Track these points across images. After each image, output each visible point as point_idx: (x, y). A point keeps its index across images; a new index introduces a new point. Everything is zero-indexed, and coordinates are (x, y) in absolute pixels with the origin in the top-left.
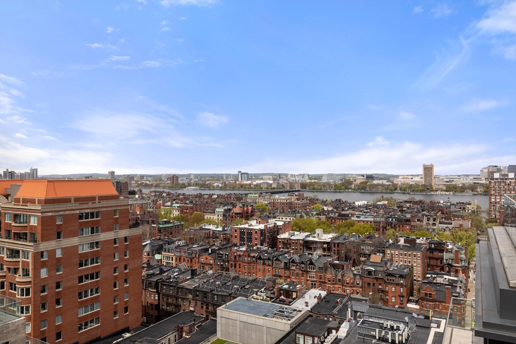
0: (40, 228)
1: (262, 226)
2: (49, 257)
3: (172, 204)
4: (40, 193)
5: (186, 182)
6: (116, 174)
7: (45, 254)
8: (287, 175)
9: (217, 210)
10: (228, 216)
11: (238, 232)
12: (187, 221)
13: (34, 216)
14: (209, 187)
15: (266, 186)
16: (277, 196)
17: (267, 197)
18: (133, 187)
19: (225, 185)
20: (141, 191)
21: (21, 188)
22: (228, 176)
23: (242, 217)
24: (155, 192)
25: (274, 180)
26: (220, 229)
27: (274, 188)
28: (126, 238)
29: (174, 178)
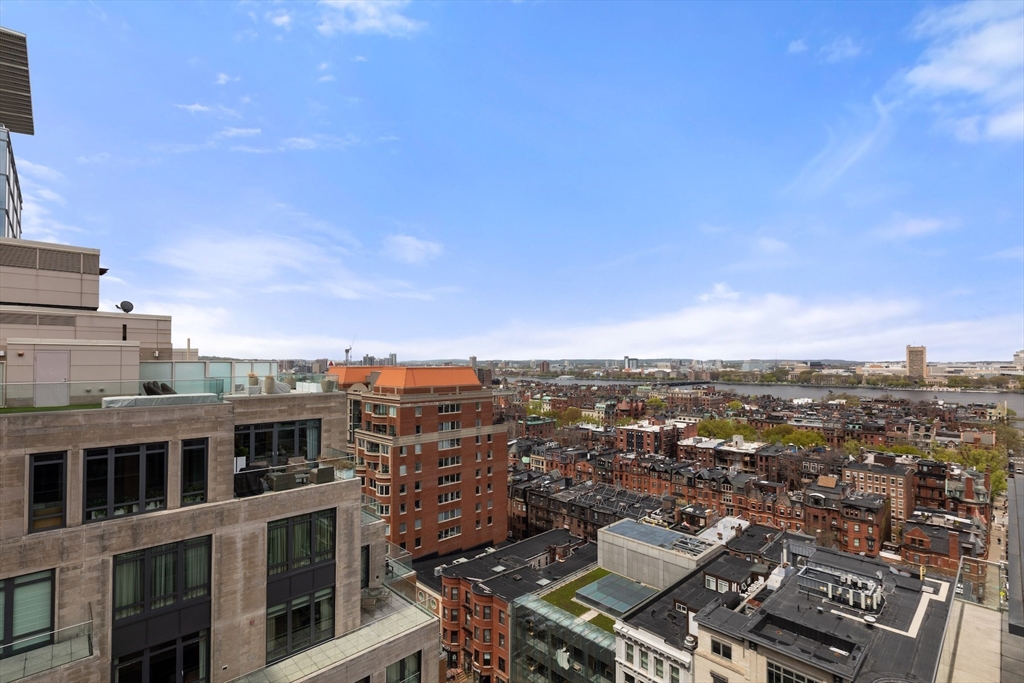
0: (399, 420)
1: (656, 429)
2: (408, 454)
3: (542, 396)
4: (398, 381)
5: (559, 369)
6: (478, 360)
7: (404, 450)
8: (690, 361)
9: (598, 405)
10: (611, 414)
11: (625, 434)
12: (560, 418)
13: (394, 407)
14: (588, 376)
15: (661, 376)
16: (677, 390)
17: (663, 390)
18: (497, 375)
19: (608, 374)
20: (506, 380)
21: (380, 376)
22: (611, 362)
23: (629, 415)
24: (522, 381)
25: (673, 368)
26: (601, 429)
27: (673, 379)
28: (489, 436)
29: (545, 365)
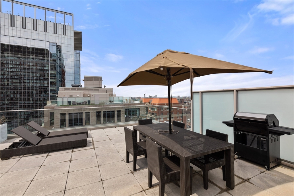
0: (157, 112)
6: (180, 96)
13: (156, 108)
18: (186, 101)
20: (188, 102)
21: (153, 101)
28: (181, 117)
